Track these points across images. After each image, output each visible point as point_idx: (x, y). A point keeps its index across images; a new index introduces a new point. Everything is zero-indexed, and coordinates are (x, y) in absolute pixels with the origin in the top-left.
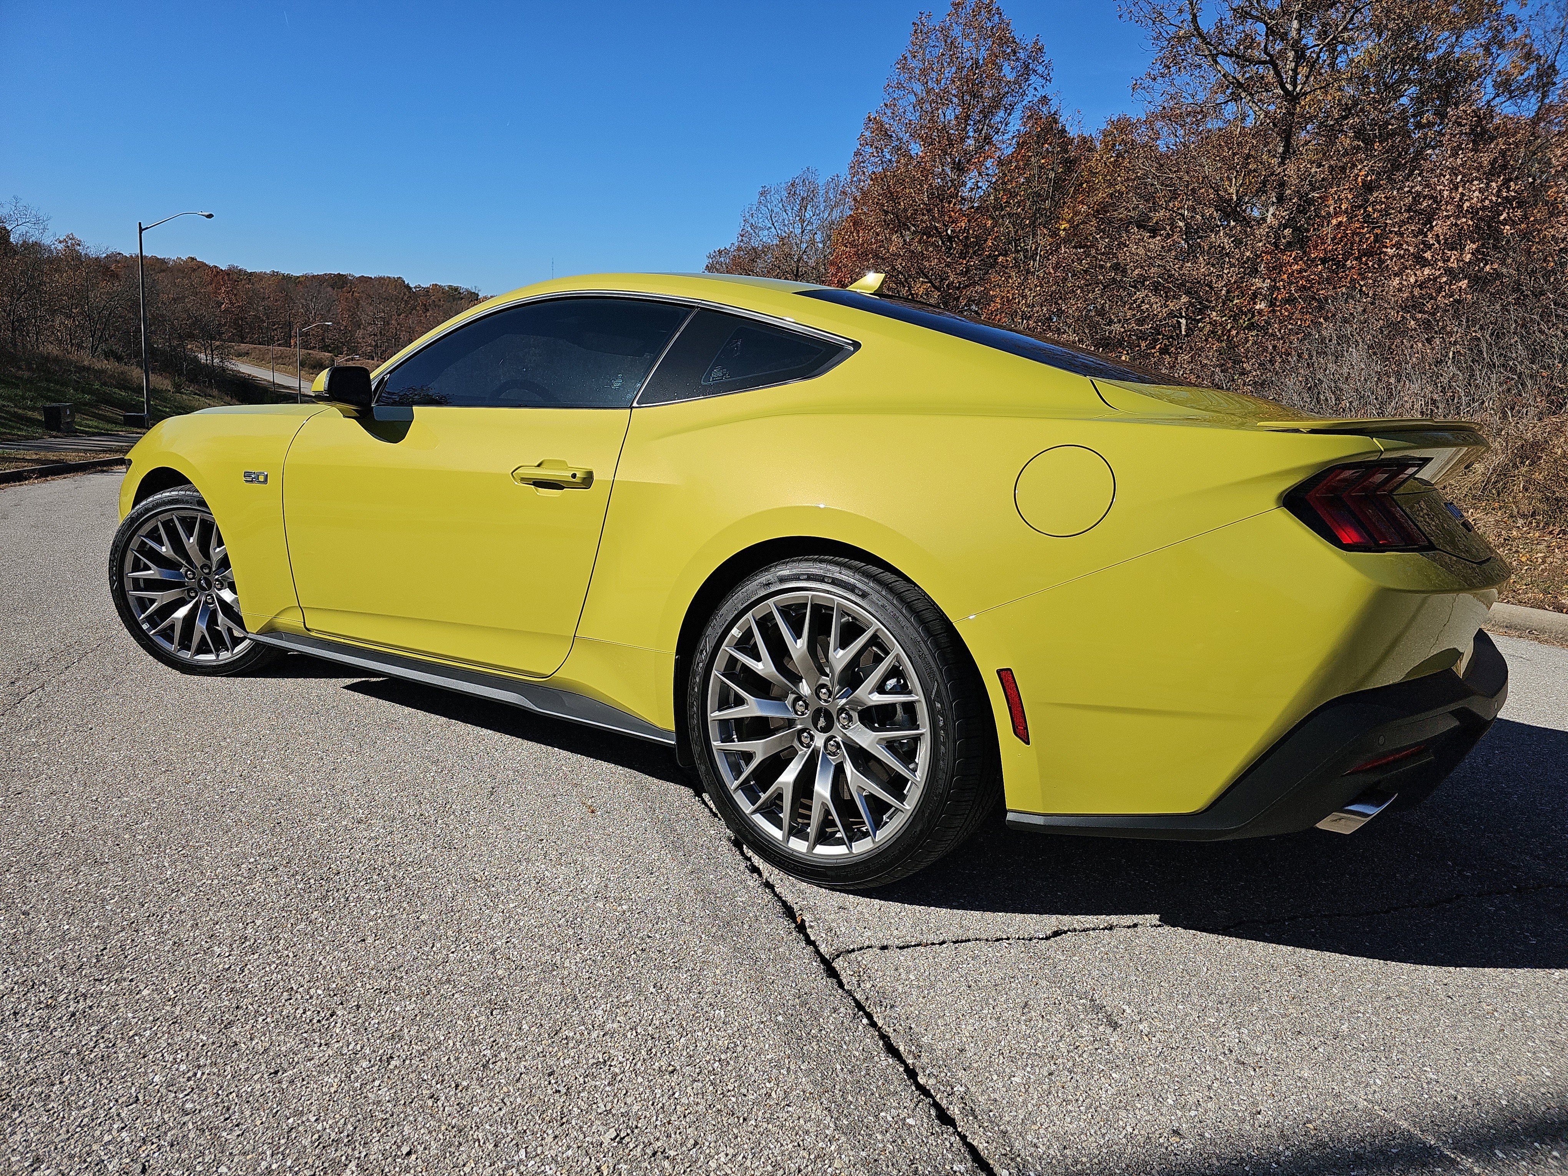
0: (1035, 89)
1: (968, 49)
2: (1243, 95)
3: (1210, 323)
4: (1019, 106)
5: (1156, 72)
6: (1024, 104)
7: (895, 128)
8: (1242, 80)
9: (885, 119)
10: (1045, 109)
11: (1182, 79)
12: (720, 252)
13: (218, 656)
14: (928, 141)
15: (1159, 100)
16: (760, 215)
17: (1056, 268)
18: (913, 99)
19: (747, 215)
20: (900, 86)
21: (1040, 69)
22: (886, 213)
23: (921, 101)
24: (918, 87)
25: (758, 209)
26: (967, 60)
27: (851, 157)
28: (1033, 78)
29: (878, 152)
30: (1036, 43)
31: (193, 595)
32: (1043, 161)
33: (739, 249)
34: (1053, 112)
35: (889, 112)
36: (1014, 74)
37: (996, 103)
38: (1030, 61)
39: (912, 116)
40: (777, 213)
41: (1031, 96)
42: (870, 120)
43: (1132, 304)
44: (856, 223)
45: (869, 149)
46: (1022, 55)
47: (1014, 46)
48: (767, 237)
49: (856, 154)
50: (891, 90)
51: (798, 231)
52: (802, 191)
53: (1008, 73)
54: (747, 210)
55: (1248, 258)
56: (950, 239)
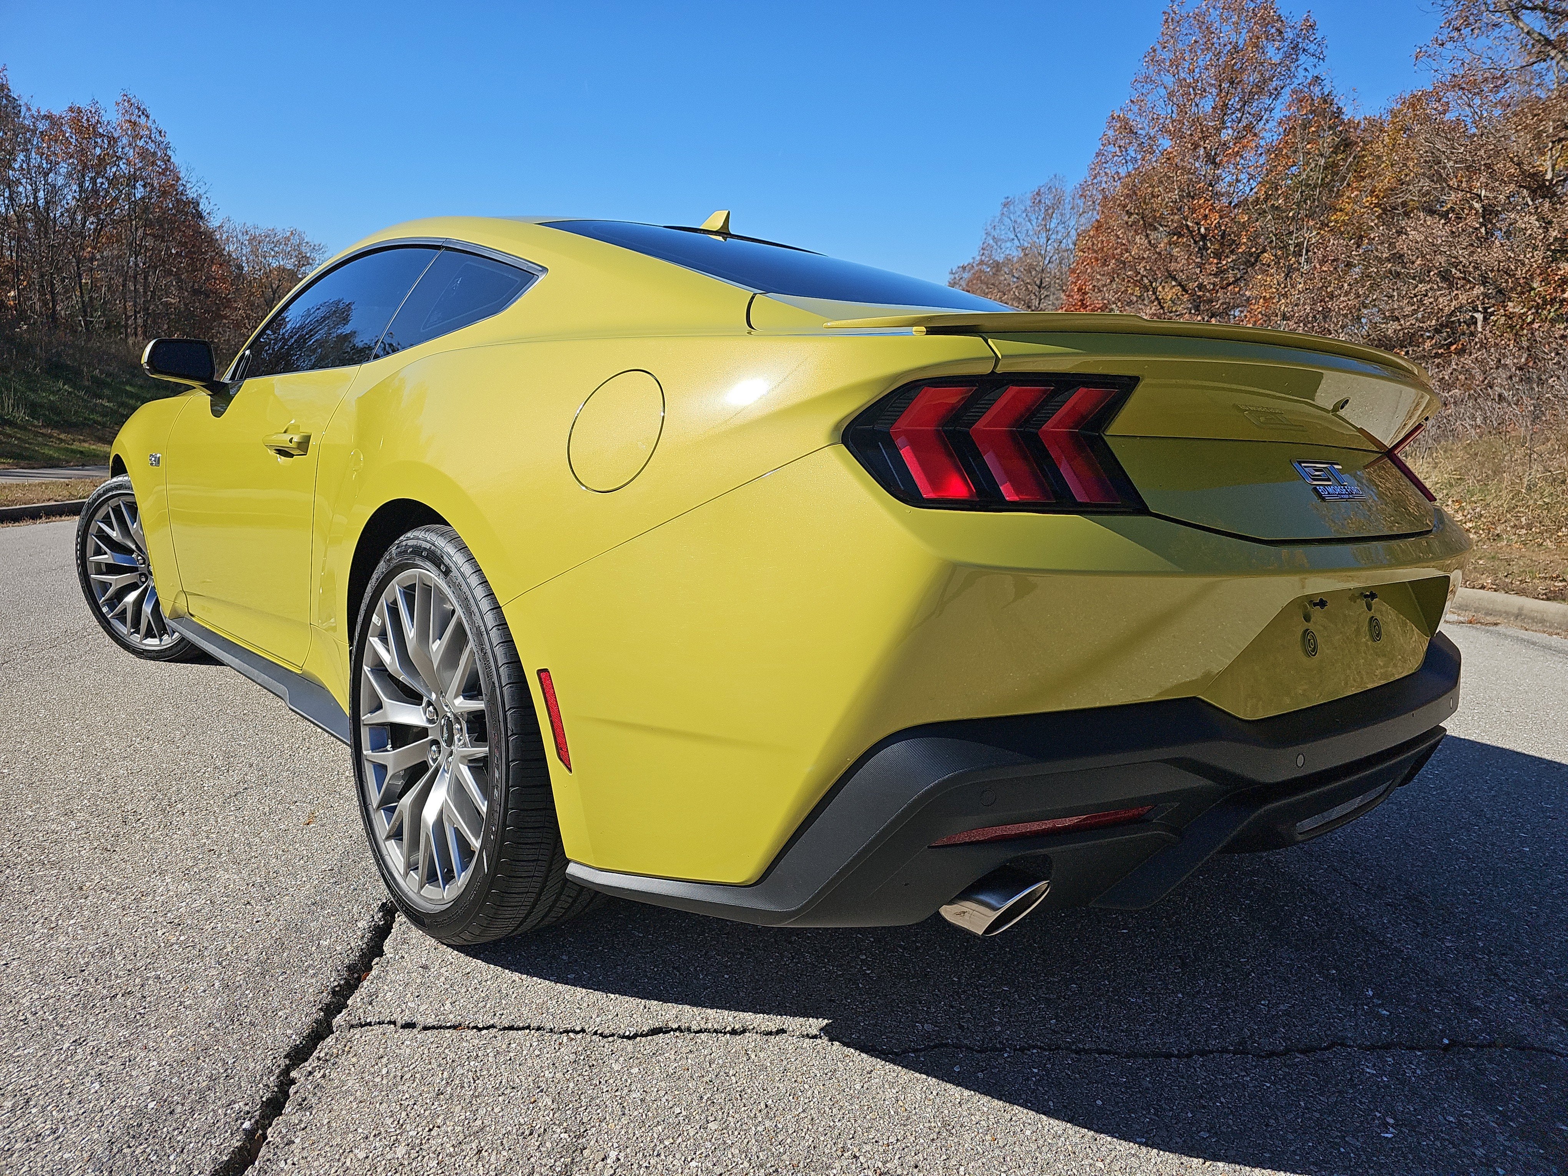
0: (1306, 69)
1: (1227, 34)
2: (1553, 53)
3: (1505, 315)
4: (1287, 91)
5: (1444, 37)
6: (1292, 87)
7: (1141, 125)
8: (1552, 37)
9: (1130, 115)
10: (1317, 90)
11: (1480, 43)
12: (964, 268)
13: (161, 640)
14: (1176, 134)
15: (1448, 68)
16: (1003, 227)
17: (1322, 262)
18: (1163, 92)
19: (989, 228)
20: (1148, 79)
21: (1312, 47)
22: (1129, 214)
23: (1171, 94)
24: (1169, 80)
25: (1001, 221)
26: (1225, 45)
27: (1090, 158)
28: (1303, 58)
29: (1121, 151)
30: (1307, 20)
31: (144, 580)
32: (1309, 146)
33: (982, 262)
34: (1326, 93)
35: (1135, 108)
36: (1280, 56)
37: (1260, 88)
38: (1300, 40)
39: (1164, 111)
40: (1020, 223)
41: (1301, 77)
42: (1114, 119)
43: (1412, 298)
44: (1098, 227)
45: (1111, 148)
46: (1289, 34)
47: (1278, 25)
48: (1011, 251)
49: (1098, 154)
50: (1139, 85)
51: (1043, 240)
52: (1048, 200)
53: (1273, 53)
54: (989, 223)
55: (1556, 239)
56: (1204, 237)
